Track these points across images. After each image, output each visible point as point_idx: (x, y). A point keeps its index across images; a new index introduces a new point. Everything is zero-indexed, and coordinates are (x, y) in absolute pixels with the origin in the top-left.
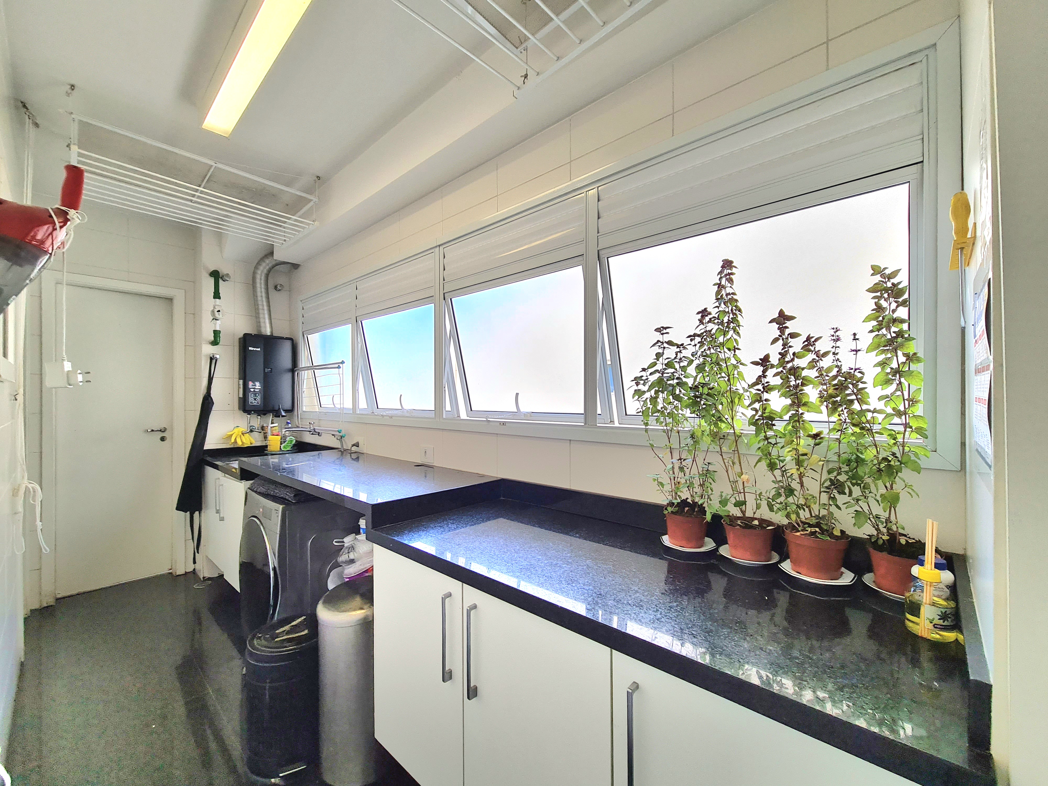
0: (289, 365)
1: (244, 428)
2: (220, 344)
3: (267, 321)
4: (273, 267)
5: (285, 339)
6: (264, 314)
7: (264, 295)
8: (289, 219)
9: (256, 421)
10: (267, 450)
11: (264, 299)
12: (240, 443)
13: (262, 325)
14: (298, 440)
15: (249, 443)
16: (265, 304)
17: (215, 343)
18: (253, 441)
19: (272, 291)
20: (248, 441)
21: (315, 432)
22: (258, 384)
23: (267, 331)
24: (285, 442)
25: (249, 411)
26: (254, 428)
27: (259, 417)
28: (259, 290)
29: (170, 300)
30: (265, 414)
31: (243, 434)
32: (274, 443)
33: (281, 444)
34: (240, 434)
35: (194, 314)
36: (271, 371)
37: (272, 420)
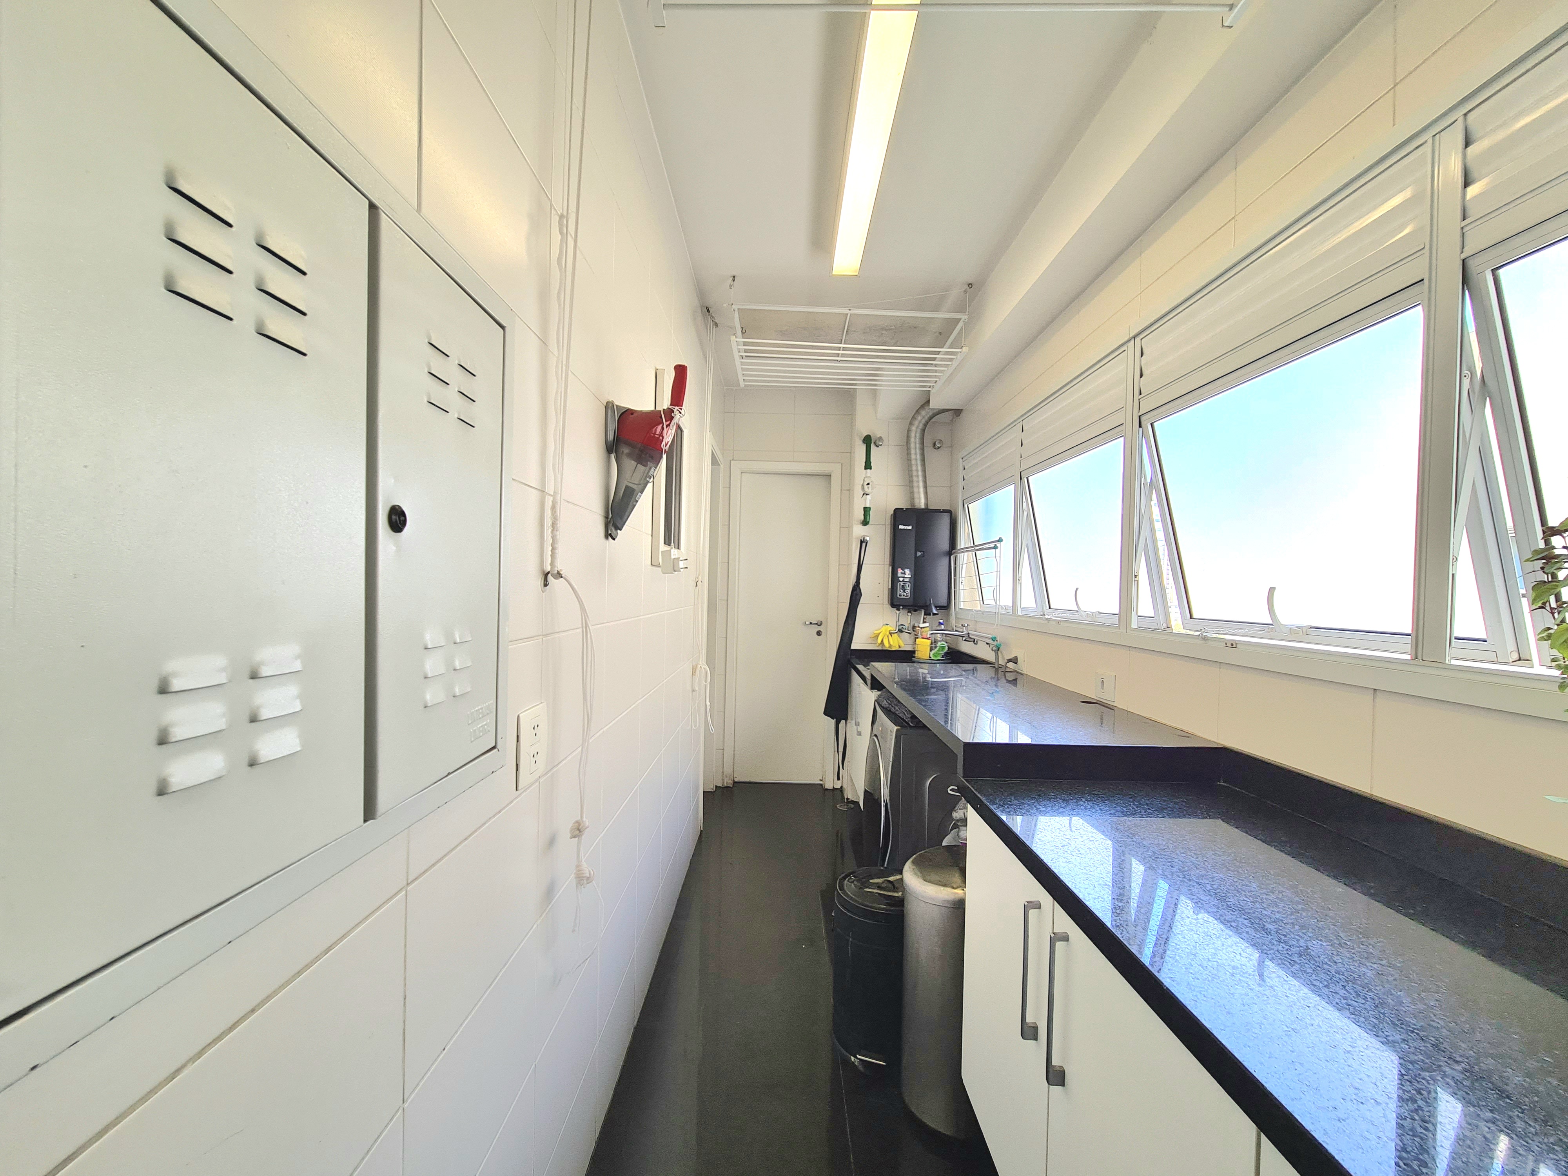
0: (945, 545)
1: (892, 628)
2: (870, 523)
3: (922, 490)
4: (931, 418)
5: (942, 512)
6: (918, 482)
7: (919, 457)
8: (938, 353)
9: (906, 619)
10: (914, 657)
11: (919, 462)
12: (887, 646)
13: (916, 496)
14: (951, 646)
15: (898, 646)
16: (920, 468)
17: (865, 523)
18: (902, 644)
19: (929, 450)
20: (896, 643)
21: (968, 638)
22: (907, 571)
23: (921, 504)
24: (936, 647)
25: (897, 605)
26: (904, 627)
27: (910, 614)
28: (913, 451)
29: (829, 476)
30: (915, 611)
31: (891, 634)
32: (923, 648)
33: (931, 651)
34: (888, 633)
35: (849, 490)
36: (923, 556)
37: (924, 618)
